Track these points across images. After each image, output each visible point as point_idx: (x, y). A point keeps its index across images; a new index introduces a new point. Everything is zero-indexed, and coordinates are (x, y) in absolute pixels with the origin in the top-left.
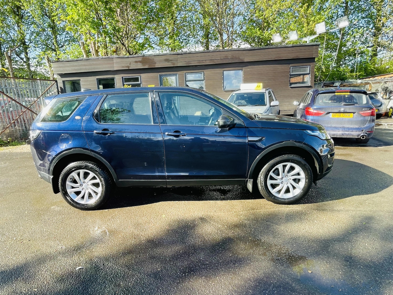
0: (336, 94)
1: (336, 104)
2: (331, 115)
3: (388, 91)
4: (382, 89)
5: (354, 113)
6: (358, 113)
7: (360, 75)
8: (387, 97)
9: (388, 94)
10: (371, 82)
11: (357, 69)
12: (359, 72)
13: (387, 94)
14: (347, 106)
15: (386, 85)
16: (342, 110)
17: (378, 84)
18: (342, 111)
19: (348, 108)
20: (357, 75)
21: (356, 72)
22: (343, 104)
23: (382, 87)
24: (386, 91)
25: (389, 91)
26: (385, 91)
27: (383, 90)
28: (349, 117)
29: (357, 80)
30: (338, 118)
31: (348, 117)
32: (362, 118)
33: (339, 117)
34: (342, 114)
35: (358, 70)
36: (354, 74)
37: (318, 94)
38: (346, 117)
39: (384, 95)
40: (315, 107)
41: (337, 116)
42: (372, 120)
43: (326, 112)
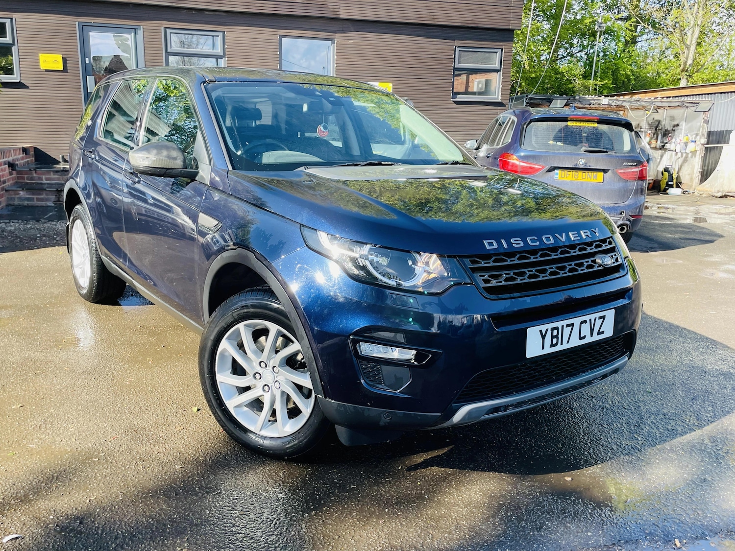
0: (569, 123)
1: (570, 148)
2: (557, 174)
3: (661, 129)
4: (649, 124)
5: (605, 171)
6: (614, 173)
7: (603, 87)
8: (659, 144)
9: (660, 137)
10: (627, 105)
11: (596, 72)
12: (602, 79)
13: (657, 137)
14: (591, 154)
15: (657, 117)
16: (581, 163)
17: (641, 113)
18: (582, 167)
19: (595, 161)
20: (596, 85)
21: (595, 79)
22: (584, 149)
23: (649, 119)
24: (656, 129)
25: (663, 130)
26: (654, 131)
27: (650, 126)
28: (595, 181)
29: (600, 98)
30: (572, 182)
31: (592, 180)
32: (621, 184)
33: (574, 179)
34: (580, 173)
35: (599, 74)
36: (592, 82)
37: (531, 121)
38: (589, 180)
39: (651, 139)
40: (522, 154)
41: (570, 176)
42: (639, 191)
43: (547, 167)
